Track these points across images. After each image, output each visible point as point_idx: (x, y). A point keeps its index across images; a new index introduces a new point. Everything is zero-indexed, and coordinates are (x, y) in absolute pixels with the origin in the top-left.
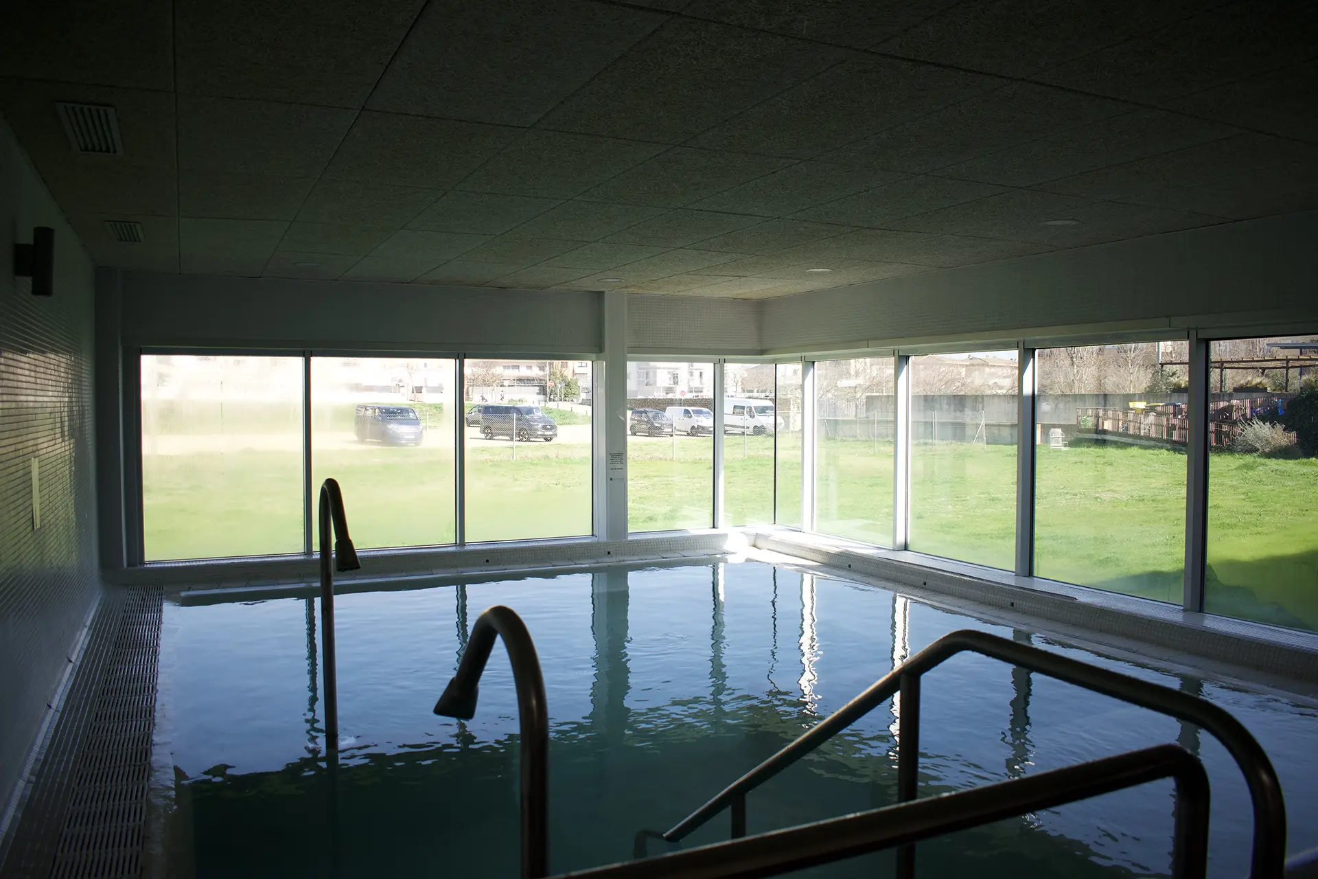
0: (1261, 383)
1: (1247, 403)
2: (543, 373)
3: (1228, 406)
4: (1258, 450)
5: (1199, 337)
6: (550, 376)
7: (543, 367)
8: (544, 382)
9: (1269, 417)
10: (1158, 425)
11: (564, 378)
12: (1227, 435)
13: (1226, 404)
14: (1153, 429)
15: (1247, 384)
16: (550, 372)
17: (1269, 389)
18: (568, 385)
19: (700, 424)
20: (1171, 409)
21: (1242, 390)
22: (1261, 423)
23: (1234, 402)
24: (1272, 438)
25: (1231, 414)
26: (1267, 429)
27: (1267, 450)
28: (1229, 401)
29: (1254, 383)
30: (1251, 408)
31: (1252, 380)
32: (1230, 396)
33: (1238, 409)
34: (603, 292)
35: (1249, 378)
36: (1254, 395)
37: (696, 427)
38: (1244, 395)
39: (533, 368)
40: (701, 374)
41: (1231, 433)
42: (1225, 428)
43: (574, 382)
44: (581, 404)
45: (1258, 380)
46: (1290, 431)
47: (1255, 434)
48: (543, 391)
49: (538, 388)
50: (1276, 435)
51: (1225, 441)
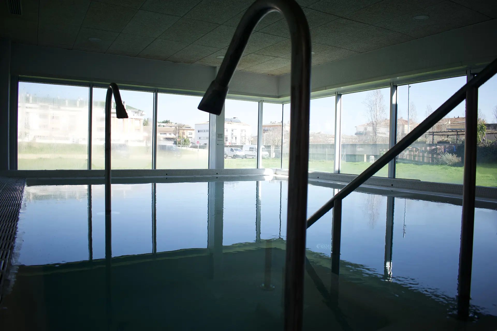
0: (447, 140)
1: (443, 147)
2: (175, 136)
3: (436, 148)
4: (447, 164)
5: (471, 73)
6: (178, 137)
7: (176, 134)
8: (176, 140)
9: (451, 152)
10: (410, 155)
11: (184, 138)
12: (436, 158)
13: (435, 147)
14: (408, 156)
15: (442, 140)
16: (178, 136)
17: (450, 142)
18: (185, 141)
19: (237, 154)
20: (414, 149)
21: (440, 143)
22: (448, 154)
23: (438, 147)
24: (452, 159)
25: (437, 151)
26: (451, 156)
27: (450, 164)
28: (436, 146)
29: (445, 140)
30: (444, 149)
31: (444, 139)
32: (436, 145)
33: (440, 149)
34: (216, 67)
35: (443, 138)
36: (445, 144)
37: (235, 155)
38: (441, 144)
39: (172, 134)
40: (236, 138)
41: (437, 158)
42: (435, 156)
43: (187, 140)
44: (190, 147)
45: (446, 139)
46: (459, 157)
47: (446, 158)
48: (175, 143)
49: (173, 142)
50: (454, 158)
51: (435, 160)
